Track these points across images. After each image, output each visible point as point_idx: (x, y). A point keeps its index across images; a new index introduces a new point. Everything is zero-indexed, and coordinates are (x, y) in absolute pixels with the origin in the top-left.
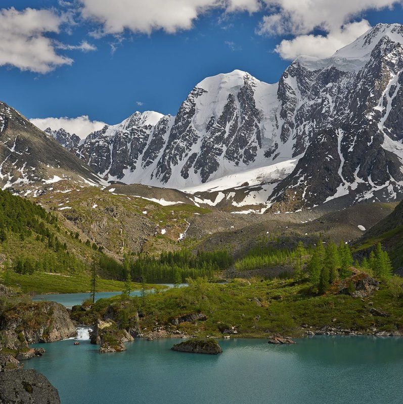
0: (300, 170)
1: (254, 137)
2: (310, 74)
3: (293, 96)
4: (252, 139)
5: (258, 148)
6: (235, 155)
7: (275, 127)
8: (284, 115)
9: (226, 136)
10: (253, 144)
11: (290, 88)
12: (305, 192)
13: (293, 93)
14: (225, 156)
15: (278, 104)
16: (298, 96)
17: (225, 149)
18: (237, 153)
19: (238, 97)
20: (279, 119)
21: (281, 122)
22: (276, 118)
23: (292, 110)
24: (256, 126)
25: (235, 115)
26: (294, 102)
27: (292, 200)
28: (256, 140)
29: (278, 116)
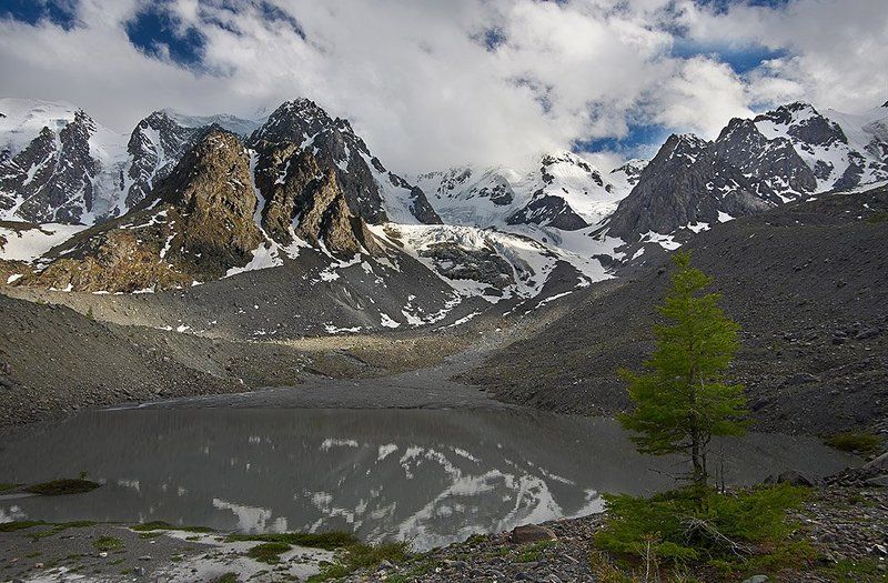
0: (159, 200)
1: (80, 194)
2: (180, 131)
3: (152, 152)
4: (76, 196)
5: (85, 211)
6: (39, 214)
7: (118, 186)
8: (134, 173)
9: (25, 183)
10: (76, 203)
11: (148, 141)
12: (168, 247)
13: (153, 149)
14: (17, 212)
15: (127, 158)
16: (161, 155)
17: (20, 201)
18: (44, 212)
19: (61, 135)
20: (125, 177)
21: (129, 182)
22: (122, 175)
23: (150, 170)
24: (86, 180)
25: (50, 157)
26: (154, 160)
27: (125, 259)
28: (82, 199)
29: (126, 174)
